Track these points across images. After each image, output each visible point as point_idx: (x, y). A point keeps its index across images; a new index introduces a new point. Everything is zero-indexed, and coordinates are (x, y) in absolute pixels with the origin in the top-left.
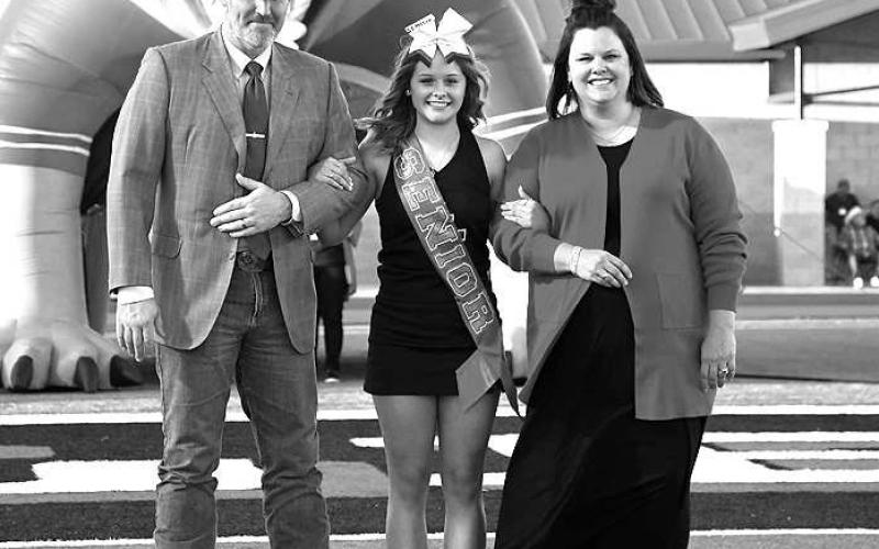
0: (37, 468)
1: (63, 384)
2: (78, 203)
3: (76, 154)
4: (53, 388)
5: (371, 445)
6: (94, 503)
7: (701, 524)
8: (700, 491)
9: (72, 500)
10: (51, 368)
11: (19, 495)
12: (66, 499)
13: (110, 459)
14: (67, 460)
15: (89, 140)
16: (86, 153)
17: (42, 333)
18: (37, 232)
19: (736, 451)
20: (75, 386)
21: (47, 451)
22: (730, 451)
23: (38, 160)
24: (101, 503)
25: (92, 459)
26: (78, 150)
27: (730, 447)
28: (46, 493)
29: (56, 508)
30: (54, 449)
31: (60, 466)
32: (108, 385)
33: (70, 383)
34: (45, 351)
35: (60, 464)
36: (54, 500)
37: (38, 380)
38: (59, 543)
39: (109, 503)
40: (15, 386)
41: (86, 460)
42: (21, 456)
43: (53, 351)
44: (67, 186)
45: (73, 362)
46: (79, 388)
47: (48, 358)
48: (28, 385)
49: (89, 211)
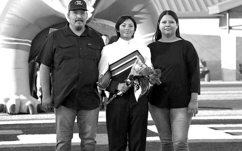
0: (19, 137)
1: (24, 112)
2: (28, 60)
3: (27, 45)
4: (20, 113)
6: (37, 147)
10: (20, 108)
11: (14, 145)
12: (28, 146)
13: (40, 134)
14: (27, 134)
15: (31, 41)
16: (30, 45)
17: (17, 97)
18: (17, 68)
19: (221, 130)
21: (20, 132)
22: (219, 130)
23: (17, 47)
25: (35, 134)
27: (218, 129)
28: (22, 144)
30: (22, 131)
31: (25, 136)
32: (36, 112)
33: (26, 112)
34: (19, 102)
35: (25, 135)
37: (17, 111)
40: (10, 113)
41: (32, 134)
42: (13, 133)
43: (21, 103)
44: (25, 55)
45: (27, 106)
46: (28, 113)
47: (19, 105)
48: (14, 112)
49: (31, 62)
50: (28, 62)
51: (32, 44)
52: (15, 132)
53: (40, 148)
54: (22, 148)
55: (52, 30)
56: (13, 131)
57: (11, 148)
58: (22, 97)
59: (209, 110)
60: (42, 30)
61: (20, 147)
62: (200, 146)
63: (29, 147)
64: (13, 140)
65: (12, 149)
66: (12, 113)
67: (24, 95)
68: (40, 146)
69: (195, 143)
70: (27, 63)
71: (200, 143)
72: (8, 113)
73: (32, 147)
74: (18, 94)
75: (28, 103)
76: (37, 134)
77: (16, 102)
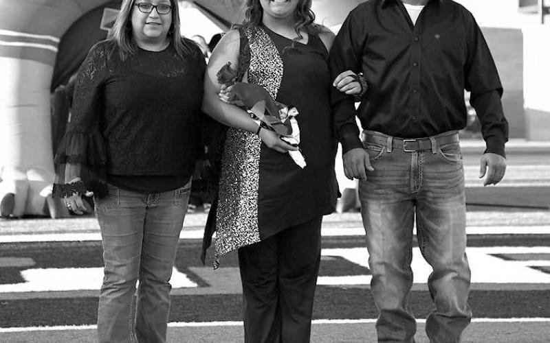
1: (36, 213)
2: (49, 85)
3: (47, 50)
4: (27, 216)
6: (68, 299)
10: (28, 202)
11: (13, 293)
12: (47, 296)
13: (76, 266)
14: (45, 268)
15: (57, 40)
16: (55, 49)
17: (21, 177)
18: (22, 104)
19: (519, 260)
20: (45, 214)
21: (30, 261)
22: (514, 260)
23: (23, 54)
25: (63, 267)
26: (49, 47)
27: (514, 257)
28: (33, 292)
30: (34, 260)
31: (40, 272)
32: (66, 214)
33: (41, 212)
34: (24, 188)
35: (40, 270)
37: (19, 210)
40: (3, 214)
41: (58, 268)
42: (12, 265)
43: (29, 190)
44: (42, 73)
45: (43, 197)
46: (47, 216)
47: (25, 195)
48: (12, 213)
49: (56, 90)
51: (60, 46)
52: (16, 262)
53: (75, 302)
54: (32, 300)
55: (108, 11)
57: (4, 301)
58: (33, 176)
59: (491, 210)
60: (85, 12)
61: (26, 298)
63: (50, 299)
64: (11, 282)
65: (7, 303)
66: (6, 214)
67: (39, 171)
68: (76, 296)
70: (48, 91)
73: (55, 299)
74: (22, 168)
75: (46, 192)
76: (70, 266)
77: (17, 189)
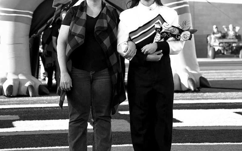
0: (14, 123)
1: (23, 94)
4: (19, 96)
5: (125, 114)
6: (33, 135)
7: (238, 140)
8: (236, 129)
9: (26, 134)
10: (19, 89)
11: (8, 132)
12: (24, 134)
13: (39, 119)
14: (24, 120)
15: (32, 13)
16: (31, 17)
17: (15, 77)
18: (15, 43)
20: (27, 95)
21: (17, 117)
23: (16, 20)
24: (35, 135)
25: (33, 120)
26: (28, 16)
29: (20, 136)
30: (20, 117)
32: (38, 94)
33: (25, 94)
34: (17, 83)
35: (22, 122)
36: (20, 134)
37: (15, 93)
38: (21, 149)
39: (38, 135)
40: (7, 95)
41: (30, 120)
42: (8, 119)
43: (19, 83)
44: (25, 28)
45: (26, 87)
46: (28, 95)
47: (18, 85)
48: (11, 95)
50: (28, 36)
51: (34, 15)
52: (10, 117)
54: (16, 136)
56: (9, 116)
58: (21, 77)
61: (13, 135)
62: (222, 133)
64: (7, 127)
65: (4, 137)
66: (9, 95)
67: (24, 74)
68: (37, 133)
69: (216, 131)
71: (222, 130)
72: (5, 96)
73: (27, 135)
74: (16, 73)
75: (27, 84)
76: (36, 119)
77: (14, 83)
